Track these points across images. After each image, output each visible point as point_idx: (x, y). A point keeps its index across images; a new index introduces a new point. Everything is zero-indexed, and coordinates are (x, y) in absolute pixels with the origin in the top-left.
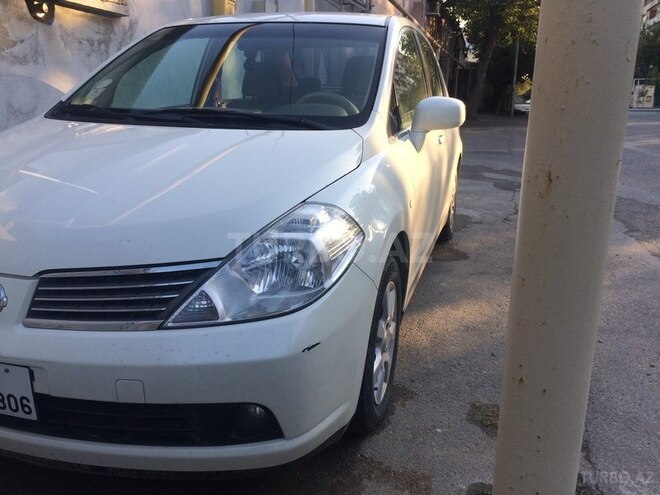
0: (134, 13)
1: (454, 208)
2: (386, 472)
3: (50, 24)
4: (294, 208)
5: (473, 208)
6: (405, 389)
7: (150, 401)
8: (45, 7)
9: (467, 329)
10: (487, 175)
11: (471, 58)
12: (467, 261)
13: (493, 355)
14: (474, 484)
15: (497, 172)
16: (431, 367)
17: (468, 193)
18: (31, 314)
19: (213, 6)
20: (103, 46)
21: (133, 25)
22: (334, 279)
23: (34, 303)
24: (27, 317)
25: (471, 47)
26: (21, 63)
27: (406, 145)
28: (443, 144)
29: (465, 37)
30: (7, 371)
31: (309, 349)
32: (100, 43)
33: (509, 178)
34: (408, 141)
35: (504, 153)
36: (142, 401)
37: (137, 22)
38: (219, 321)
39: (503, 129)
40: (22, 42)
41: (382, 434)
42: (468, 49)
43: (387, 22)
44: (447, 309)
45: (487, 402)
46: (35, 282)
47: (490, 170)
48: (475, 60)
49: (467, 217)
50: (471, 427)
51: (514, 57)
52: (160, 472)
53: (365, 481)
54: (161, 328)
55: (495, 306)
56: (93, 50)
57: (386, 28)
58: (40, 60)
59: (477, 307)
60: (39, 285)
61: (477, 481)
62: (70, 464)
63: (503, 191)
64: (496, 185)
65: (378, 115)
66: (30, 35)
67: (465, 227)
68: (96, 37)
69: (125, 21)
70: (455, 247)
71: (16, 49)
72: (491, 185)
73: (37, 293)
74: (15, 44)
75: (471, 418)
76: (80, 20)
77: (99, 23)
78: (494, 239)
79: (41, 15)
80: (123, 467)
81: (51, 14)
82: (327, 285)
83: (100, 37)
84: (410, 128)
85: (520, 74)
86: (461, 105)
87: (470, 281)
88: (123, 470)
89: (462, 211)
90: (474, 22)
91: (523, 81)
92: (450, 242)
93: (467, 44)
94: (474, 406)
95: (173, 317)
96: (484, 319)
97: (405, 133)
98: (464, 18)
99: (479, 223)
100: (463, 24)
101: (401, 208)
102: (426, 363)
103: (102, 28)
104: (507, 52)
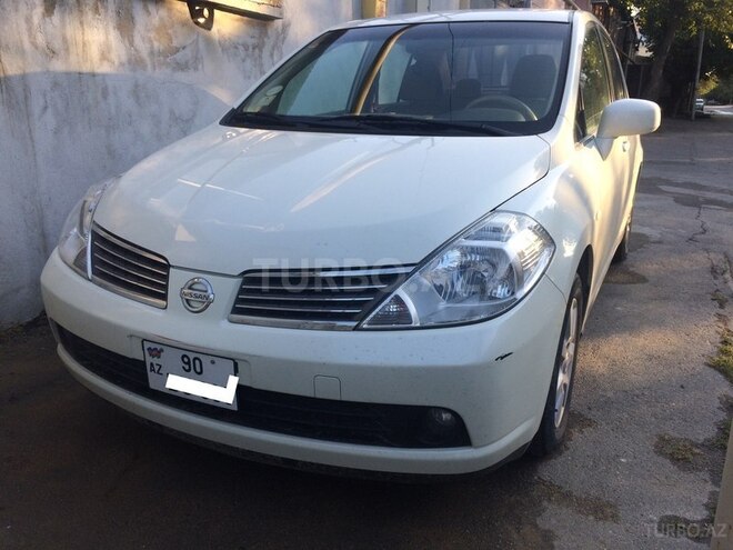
0: (288, 15)
1: (630, 224)
2: (567, 496)
3: (210, 29)
4: (485, 217)
5: (650, 226)
6: (582, 416)
7: (345, 397)
8: (206, 12)
9: (650, 358)
10: (664, 188)
11: (643, 52)
12: (646, 285)
13: (682, 387)
14: (666, 516)
15: (677, 185)
16: (610, 394)
17: (643, 208)
18: (235, 311)
19: (363, 7)
20: (257, 50)
21: (285, 27)
22: (526, 289)
23: (238, 300)
24: (232, 313)
25: (643, 39)
26: (182, 70)
27: (591, 152)
28: (627, 152)
29: (637, 28)
30: (213, 362)
31: (502, 358)
32: (254, 48)
33: (692, 192)
34: (594, 147)
35: (684, 164)
36: (338, 398)
37: (289, 25)
38: (413, 325)
39: (682, 135)
40: (184, 48)
41: (561, 459)
42: (640, 41)
43: (571, 18)
44: (626, 335)
45: (678, 436)
46: (240, 280)
47: (668, 183)
48: (649, 54)
49: (643, 235)
50: (660, 459)
51: (698, 48)
52: (348, 469)
53: (545, 503)
54: (356, 329)
55: (683, 334)
56: (247, 55)
57: (570, 24)
58: (200, 67)
59: (660, 336)
60: (243, 284)
61: (669, 513)
62: (264, 456)
63: (687, 208)
64: (677, 200)
65: (564, 119)
66: (190, 41)
67: (641, 246)
68: (251, 42)
69: (278, 23)
70: (631, 269)
71: (178, 56)
72: (671, 200)
73: (242, 291)
74: (177, 50)
75: (659, 450)
76: (237, 24)
77: (253, 26)
78: (678, 261)
79: (201, 20)
80: (314, 461)
81: (211, 19)
82: (519, 295)
83: (254, 41)
84: (595, 134)
85: (704, 70)
86: (657, 109)
87: (651, 307)
88: (313, 464)
89: (637, 229)
90: (650, 10)
91: (707, 78)
92: (625, 263)
93: (639, 35)
94: (662, 438)
95: (368, 319)
96: (670, 349)
97: (590, 140)
98: (637, 5)
99: (660, 242)
100: (635, 12)
101: (588, 221)
102: (604, 390)
103: (256, 32)
104: (689, 45)
